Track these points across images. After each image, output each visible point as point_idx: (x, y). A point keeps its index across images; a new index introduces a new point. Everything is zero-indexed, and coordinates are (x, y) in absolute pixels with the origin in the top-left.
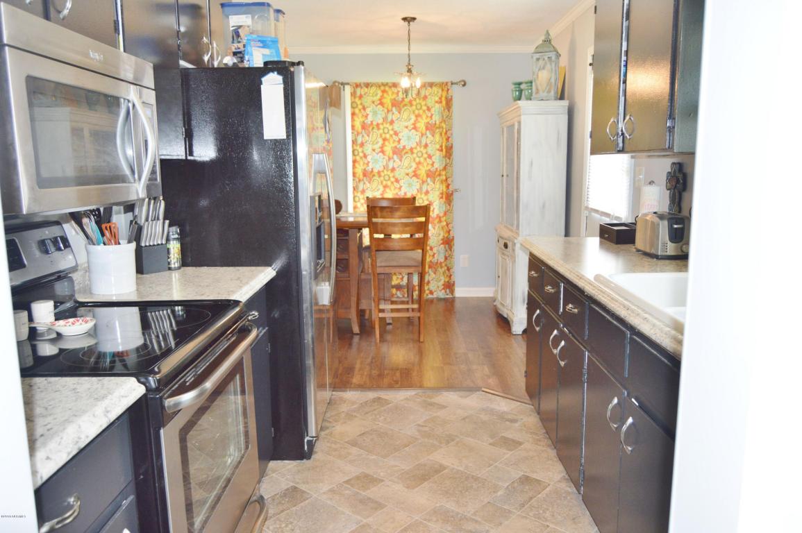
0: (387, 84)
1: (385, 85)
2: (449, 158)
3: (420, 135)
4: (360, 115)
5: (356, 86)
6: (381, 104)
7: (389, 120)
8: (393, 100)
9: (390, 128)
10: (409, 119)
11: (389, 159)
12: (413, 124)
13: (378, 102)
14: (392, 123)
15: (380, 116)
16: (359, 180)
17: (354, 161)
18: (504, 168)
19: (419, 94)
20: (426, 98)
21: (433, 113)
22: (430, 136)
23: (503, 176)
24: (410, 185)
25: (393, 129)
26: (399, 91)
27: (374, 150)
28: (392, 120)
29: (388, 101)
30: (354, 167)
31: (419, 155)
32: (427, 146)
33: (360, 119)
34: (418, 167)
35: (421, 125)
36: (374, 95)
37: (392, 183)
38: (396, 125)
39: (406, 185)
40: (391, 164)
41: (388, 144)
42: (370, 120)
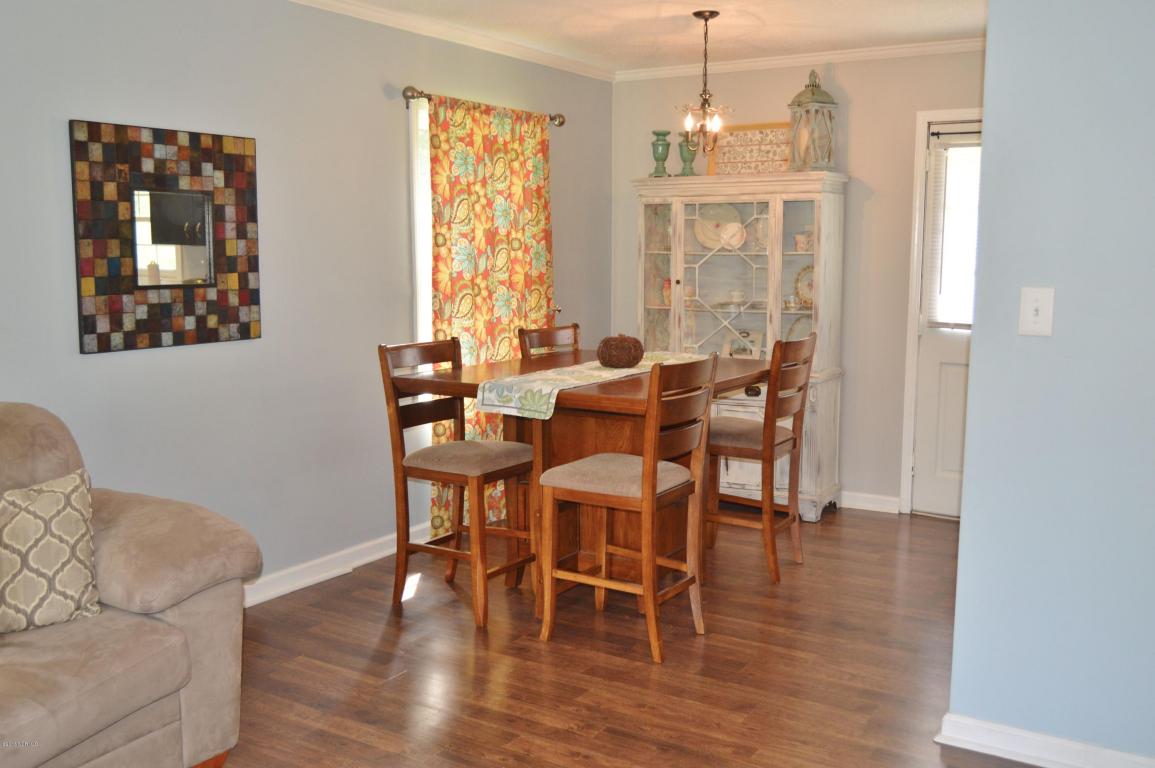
0: (479, 106)
1: (476, 107)
2: (550, 252)
3: (516, 208)
4: (446, 164)
5: (438, 103)
6: (471, 144)
7: (480, 177)
8: (485, 138)
9: (481, 193)
10: (505, 178)
11: (480, 253)
12: (509, 188)
13: (468, 139)
14: (484, 183)
15: (471, 168)
16: (443, 298)
17: (436, 258)
18: (677, 270)
19: (513, 131)
20: (522, 140)
21: (530, 169)
22: (527, 211)
23: (678, 282)
24: (508, 303)
25: (485, 196)
26: (491, 123)
27: (464, 236)
28: (484, 178)
29: (478, 140)
30: (435, 270)
31: (516, 245)
32: (523, 230)
33: (448, 172)
34: (513, 268)
35: (517, 190)
36: (462, 125)
37: (484, 299)
38: (489, 188)
39: (502, 303)
40: (482, 264)
41: (478, 225)
42: (455, 174)
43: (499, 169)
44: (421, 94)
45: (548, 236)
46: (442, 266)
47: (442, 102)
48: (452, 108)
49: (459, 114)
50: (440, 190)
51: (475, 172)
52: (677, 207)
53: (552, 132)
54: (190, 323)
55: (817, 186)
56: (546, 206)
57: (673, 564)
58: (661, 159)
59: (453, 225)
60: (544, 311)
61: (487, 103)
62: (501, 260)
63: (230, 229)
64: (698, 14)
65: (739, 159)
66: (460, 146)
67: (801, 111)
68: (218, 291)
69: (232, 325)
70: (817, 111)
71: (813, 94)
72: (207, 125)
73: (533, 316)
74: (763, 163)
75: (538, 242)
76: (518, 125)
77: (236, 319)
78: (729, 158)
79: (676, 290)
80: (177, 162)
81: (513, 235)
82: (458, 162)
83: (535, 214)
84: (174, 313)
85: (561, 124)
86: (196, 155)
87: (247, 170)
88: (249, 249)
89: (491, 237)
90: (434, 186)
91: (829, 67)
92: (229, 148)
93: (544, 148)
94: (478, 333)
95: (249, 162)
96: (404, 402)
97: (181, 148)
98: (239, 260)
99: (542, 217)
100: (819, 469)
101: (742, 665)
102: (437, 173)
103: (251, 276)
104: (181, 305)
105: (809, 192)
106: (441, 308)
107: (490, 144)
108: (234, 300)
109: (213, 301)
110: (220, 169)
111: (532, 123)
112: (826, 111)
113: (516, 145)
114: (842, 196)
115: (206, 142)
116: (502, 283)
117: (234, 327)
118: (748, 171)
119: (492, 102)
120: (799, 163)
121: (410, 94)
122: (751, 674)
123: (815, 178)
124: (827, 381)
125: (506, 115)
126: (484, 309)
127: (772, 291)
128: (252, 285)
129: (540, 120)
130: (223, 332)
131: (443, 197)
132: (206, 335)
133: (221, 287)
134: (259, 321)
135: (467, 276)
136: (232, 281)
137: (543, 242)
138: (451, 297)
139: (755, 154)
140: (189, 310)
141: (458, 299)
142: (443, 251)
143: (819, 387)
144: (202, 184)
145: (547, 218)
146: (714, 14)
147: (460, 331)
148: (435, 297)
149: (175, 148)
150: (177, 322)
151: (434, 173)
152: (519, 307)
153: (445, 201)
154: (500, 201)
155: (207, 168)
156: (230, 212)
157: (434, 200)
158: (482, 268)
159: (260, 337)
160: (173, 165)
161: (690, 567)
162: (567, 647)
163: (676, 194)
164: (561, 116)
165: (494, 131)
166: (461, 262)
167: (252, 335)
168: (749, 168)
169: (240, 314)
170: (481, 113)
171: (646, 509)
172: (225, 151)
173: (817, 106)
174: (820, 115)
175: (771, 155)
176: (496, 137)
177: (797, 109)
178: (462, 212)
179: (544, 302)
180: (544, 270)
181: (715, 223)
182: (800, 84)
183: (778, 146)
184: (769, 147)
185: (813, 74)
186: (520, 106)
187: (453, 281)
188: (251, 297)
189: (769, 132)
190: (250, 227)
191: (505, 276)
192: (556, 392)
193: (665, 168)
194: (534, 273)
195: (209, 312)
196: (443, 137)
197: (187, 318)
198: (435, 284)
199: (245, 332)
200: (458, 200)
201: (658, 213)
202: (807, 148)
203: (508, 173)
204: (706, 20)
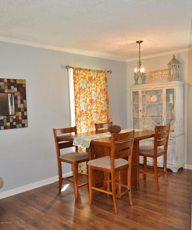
0: (87, 69)
1: (86, 70)
2: (108, 104)
3: (98, 94)
4: (78, 84)
5: (75, 69)
6: (85, 79)
7: (88, 87)
8: (89, 77)
9: (88, 91)
10: (95, 87)
11: (88, 105)
12: (96, 89)
13: (84, 78)
14: (89, 88)
15: (85, 85)
16: (78, 116)
17: (76, 107)
18: (141, 108)
19: (97, 75)
20: (99, 77)
21: (102, 84)
22: (101, 95)
23: (140, 111)
24: (96, 117)
25: (89, 91)
26: (90, 73)
27: (83, 101)
28: (89, 87)
29: (87, 78)
30: (76, 110)
31: (98, 103)
32: (100, 99)
33: (78, 86)
34: (98, 108)
35: (98, 89)
36: (82, 74)
37: (90, 116)
38: (90, 89)
39: (94, 117)
40: (89, 108)
41: (87, 98)
42: (80, 86)
43: (93, 85)
44: (70, 67)
45: (107, 100)
46: (77, 109)
47: (76, 69)
48: (79, 70)
49: (81, 72)
50: (76, 90)
51: (86, 86)
52: (140, 92)
53: (108, 75)
54: (8, 124)
55: (175, 85)
56: (106, 93)
57: (125, 186)
58: (137, 80)
59: (80, 99)
60: (106, 119)
61: (89, 69)
62: (94, 107)
63: (19, 102)
64: (137, 42)
65: (157, 79)
66: (82, 79)
67: (171, 66)
68: (16, 116)
69: (20, 124)
70: (175, 65)
71: (173, 61)
72: (12, 77)
73: (104, 120)
74: (162, 80)
75: (105, 102)
76: (98, 74)
77: (21, 123)
78: (154, 79)
79: (140, 113)
80: (4, 86)
81: (98, 100)
82: (81, 83)
83: (103, 95)
84: (4, 122)
85: (111, 73)
86: (9, 84)
87: (23, 87)
88: (24, 106)
89: (91, 101)
90: (75, 89)
91: (179, 54)
92: (18, 82)
93: (106, 79)
94: (88, 125)
95: (24, 86)
96: (60, 143)
97: (5, 83)
98: (21, 109)
99: (105, 96)
100: (177, 159)
101: (139, 215)
102: (75, 86)
103: (25, 113)
104: (6, 120)
105: (173, 87)
106: (77, 119)
107: (90, 79)
108: (20, 118)
109: (15, 119)
110: (16, 87)
111: (102, 73)
112: (177, 65)
113: (98, 79)
114: (183, 88)
115: (12, 81)
116: (95, 112)
117: (20, 125)
118: (159, 82)
119: (90, 68)
120: (170, 79)
121: (67, 67)
122: (140, 219)
123: (174, 83)
124: (179, 136)
125: (95, 71)
126: (90, 119)
127: (163, 112)
128: (25, 115)
129: (104, 72)
130: (17, 126)
131: (77, 92)
132: (12, 127)
133: (17, 115)
134: (27, 123)
135: (84, 111)
136: (20, 114)
137: (106, 102)
138: (80, 116)
139: (161, 78)
140: (8, 121)
141: (82, 117)
142: (77, 105)
143: (176, 137)
144: (11, 91)
145: (107, 96)
146: (141, 42)
147: (83, 124)
148: (76, 116)
149: (4, 83)
150: (5, 124)
151: (74, 86)
152: (100, 118)
153: (78, 93)
154: (93, 93)
155: (12, 87)
156: (19, 97)
157: (75, 93)
158: (89, 109)
159: (28, 127)
160: (3, 87)
161: (129, 187)
162: (95, 207)
163: (140, 89)
164: (110, 71)
165: (91, 75)
166: (83, 108)
167: (25, 126)
168: (159, 81)
169: (22, 122)
170: (88, 71)
171: (112, 172)
172: (17, 83)
173: (175, 64)
174: (175, 67)
175: (164, 78)
176: (92, 77)
177: (170, 65)
178: (83, 95)
179: (106, 117)
180: (106, 109)
181: (150, 96)
182: (171, 59)
183: (166, 75)
184: (164, 76)
185: (174, 56)
186: (98, 69)
187: (80, 112)
188: (25, 117)
189: (164, 72)
190: (24, 101)
191: (95, 111)
192: (90, 141)
193: (137, 83)
194: (104, 109)
195: (13, 121)
196: (77, 77)
197: (8, 123)
198: (76, 113)
199: (23, 126)
200: (82, 93)
201: (136, 93)
202: (172, 75)
203: (96, 85)
204: (140, 43)
